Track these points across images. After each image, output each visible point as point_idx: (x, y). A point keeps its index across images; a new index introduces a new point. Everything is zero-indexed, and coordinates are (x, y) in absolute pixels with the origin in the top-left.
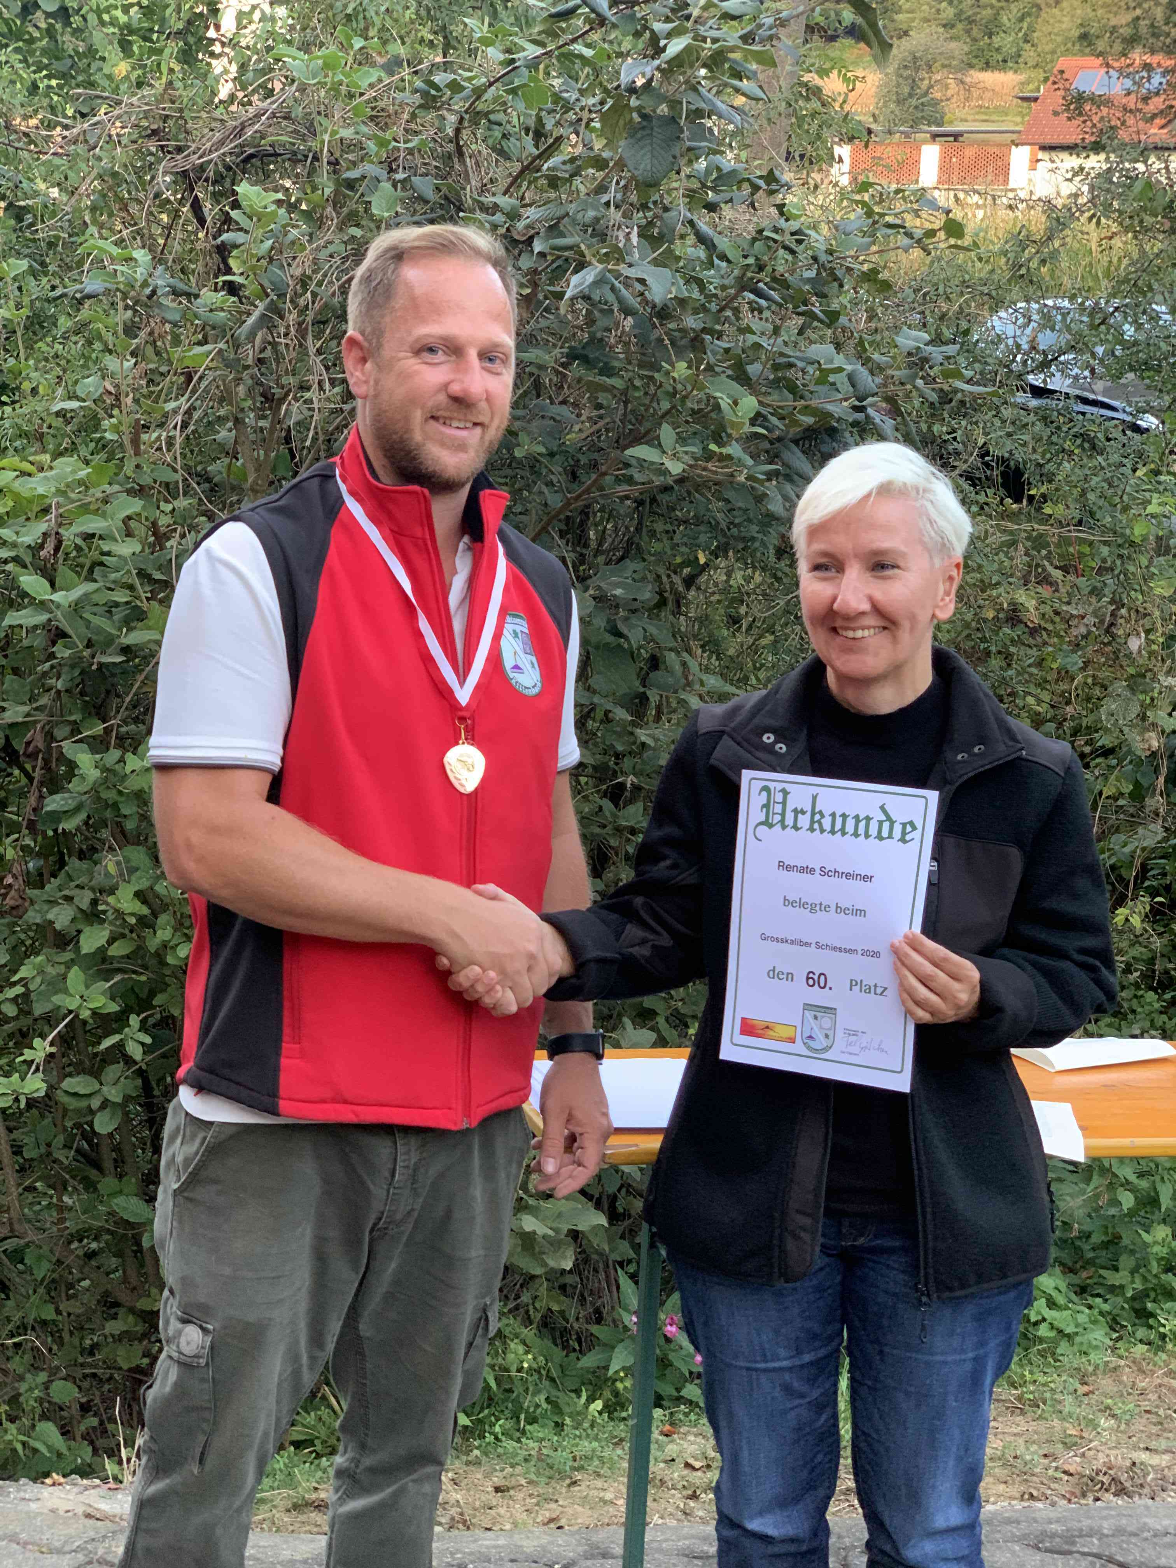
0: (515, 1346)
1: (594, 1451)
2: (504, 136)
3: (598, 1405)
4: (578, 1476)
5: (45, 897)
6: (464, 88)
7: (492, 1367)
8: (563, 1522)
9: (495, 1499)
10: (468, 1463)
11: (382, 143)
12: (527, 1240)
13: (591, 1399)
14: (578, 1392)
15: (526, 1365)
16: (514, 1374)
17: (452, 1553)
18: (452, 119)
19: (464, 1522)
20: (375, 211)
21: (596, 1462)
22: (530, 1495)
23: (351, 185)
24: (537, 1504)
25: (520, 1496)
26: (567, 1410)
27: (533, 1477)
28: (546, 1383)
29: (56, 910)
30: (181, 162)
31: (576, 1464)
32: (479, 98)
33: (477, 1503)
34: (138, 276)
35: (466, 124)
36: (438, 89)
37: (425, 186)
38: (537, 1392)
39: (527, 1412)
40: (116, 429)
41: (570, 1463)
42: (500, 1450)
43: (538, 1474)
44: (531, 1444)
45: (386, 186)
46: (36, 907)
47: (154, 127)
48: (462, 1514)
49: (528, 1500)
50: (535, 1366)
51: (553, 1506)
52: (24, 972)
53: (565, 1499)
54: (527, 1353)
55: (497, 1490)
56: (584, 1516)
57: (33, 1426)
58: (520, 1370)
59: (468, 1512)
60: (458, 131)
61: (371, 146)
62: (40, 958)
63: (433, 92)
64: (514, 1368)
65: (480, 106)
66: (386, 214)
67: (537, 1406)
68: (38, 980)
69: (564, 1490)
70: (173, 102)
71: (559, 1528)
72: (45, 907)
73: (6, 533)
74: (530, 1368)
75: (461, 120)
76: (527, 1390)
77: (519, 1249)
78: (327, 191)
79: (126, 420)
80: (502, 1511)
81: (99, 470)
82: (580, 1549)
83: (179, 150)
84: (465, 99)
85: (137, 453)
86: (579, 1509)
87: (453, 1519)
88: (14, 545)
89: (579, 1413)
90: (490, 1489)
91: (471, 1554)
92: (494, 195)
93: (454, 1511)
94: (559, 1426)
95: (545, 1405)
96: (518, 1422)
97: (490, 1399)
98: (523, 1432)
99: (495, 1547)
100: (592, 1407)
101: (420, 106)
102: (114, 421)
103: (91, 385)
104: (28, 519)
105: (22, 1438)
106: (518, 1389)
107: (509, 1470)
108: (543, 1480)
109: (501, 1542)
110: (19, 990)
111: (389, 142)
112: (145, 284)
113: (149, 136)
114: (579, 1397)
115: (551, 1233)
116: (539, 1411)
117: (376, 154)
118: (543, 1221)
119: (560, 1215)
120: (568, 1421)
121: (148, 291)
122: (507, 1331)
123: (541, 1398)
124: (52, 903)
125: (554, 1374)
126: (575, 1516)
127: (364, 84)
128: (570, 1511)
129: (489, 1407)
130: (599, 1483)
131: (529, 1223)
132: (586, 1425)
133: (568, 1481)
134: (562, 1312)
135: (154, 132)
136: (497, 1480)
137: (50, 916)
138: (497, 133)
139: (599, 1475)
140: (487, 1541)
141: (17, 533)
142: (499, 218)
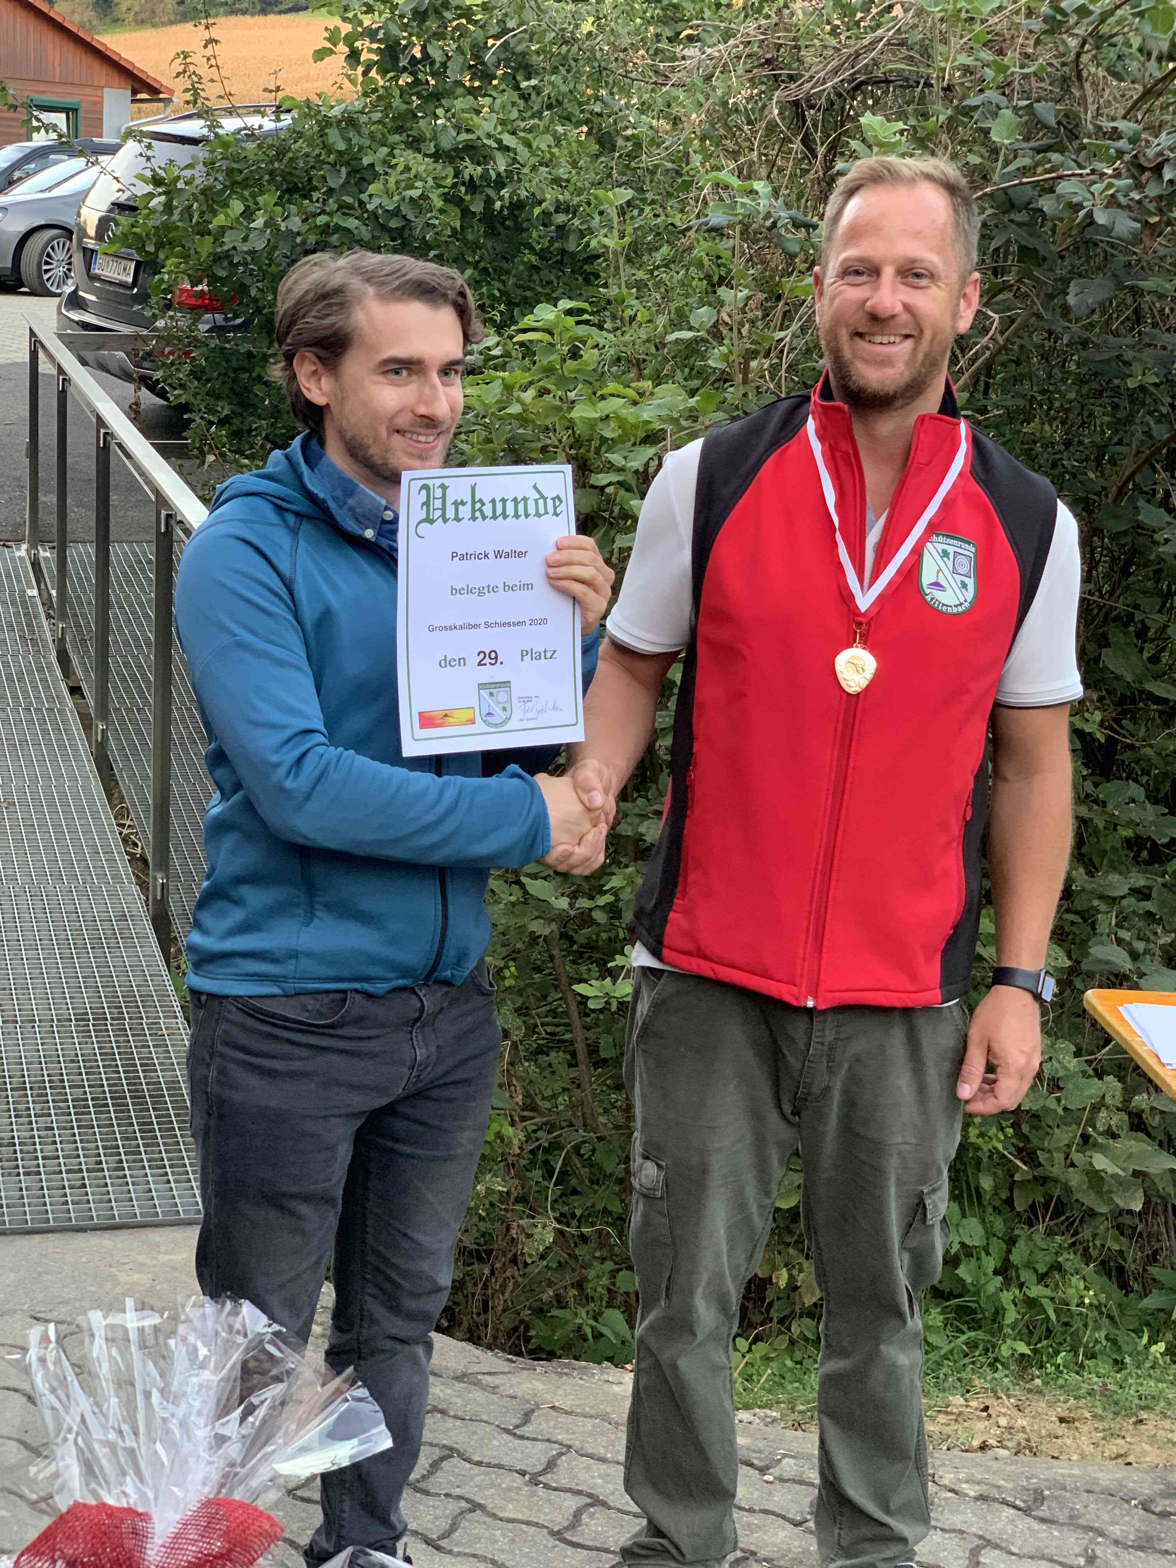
0: (1077, 1282)
1: (1161, 1392)
2: (1119, 57)
3: (1161, 1347)
4: (1144, 1415)
5: (636, 811)
6: (1091, 13)
7: (1052, 1299)
8: (1130, 1459)
9: (1061, 1429)
10: (1030, 1391)
11: (1001, 69)
12: (1095, 1178)
13: (1153, 1341)
14: (1139, 1332)
15: (1087, 1301)
16: (1073, 1308)
17: (1028, 1478)
18: (1073, 43)
19: (1031, 1449)
20: (994, 139)
21: (1162, 1404)
22: (1096, 1429)
23: (968, 111)
24: (1104, 1439)
25: (1085, 1429)
26: (1126, 1348)
27: (1099, 1411)
28: (1105, 1321)
29: (646, 824)
30: (795, 92)
31: (1143, 1403)
32: (1103, 21)
33: (1043, 1432)
34: (761, 208)
35: (1087, 47)
36: (1065, 14)
37: (1047, 112)
38: (1097, 1328)
39: (1086, 1347)
40: (725, 357)
41: (1137, 1401)
42: (1061, 1382)
43: (1105, 1409)
44: (1096, 1379)
45: (1007, 113)
46: (628, 820)
47: (769, 56)
48: (1028, 1440)
49: (1094, 1434)
50: (1096, 1302)
51: (1120, 1441)
52: (615, 882)
53: (1133, 1436)
54: (1087, 1288)
55: (1062, 1420)
56: (1153, 1455)
57: (601, 1313)
58: (1081, 1304)
59: (1034, 1438)
60: (1078, 55)
61: (989, 73)
62: (630, 870)
63: (1059, 17)
64: (1075, 1301)
65: (1105, 29)
66: (1007, 142)
67: (1097, 1341)
68: (629, 890)
69: (1131, 1427)
70: (787, 30)
71: (1129, 1464)
72: (637, 820)
73: (616, 458)
74: (1091, 1304)
75: (1084, 43)
76: (1086, 1326)
77: (1085, 1187)
78: (942, 118)
79: (736, 350)
80: (1068, 1441)
81: (708, 398)
82: (1157, 1487)
83: (792, 78)
84: (1092, 23)
85: (745, 381)
86: (1147, 1447)
87: (1019, 1444)
88: (621, 470)
89: (1138, 1353)
90: (1054, 1419)
91: (1046, 1480)
92: (1114, 119)
93: (1021, 1436)
94: (1119, 1365)
95: (1104, 1342)
96: (1076, 1354)
97: (1049, 1331)
98: (1082, 1366)
99: (1071, 1476)
100: (1154, 1348)
101: (1046, 32)
102: (724, 349)
103: (703, 316)
104: (634, 444)
105: (593, 1323)
106: (1077, 1324)
107: (1072, 1401)
108: (1111, 1416)
109: (1076, 1472)
110: (608, 898)
111: (1008, 68)
112: (768, 215)
113: (762, 65)
114: (1141, 1337)
115: (1121, 1173)
116: (1098, 1347)
117: (993, 80)
118: (1113, 1159)
119: (1130, 1156)
120: (1128, 1360)
121: (768, 223)
122: (1067, 1266)
123: (1101, 1335)
124: (644, 816)
125: (1115, 1312)
126: (1144, 1453)
127: (986, 9)
128: (1138, 1449)
129: (1047, 1338)
130: (1167, 1424)
131: (1100, 1162)
132: (1148, 1365)
133: (1134, 1419)
134: (1121, 1253)
135: (768, 62)
136: (1061, 1410)
137: (642, 829)
138: (1112, 55)
139: (1166, 1417)
140: (1060, 1470)
141: (625, 458)
142: (1122, 144)
